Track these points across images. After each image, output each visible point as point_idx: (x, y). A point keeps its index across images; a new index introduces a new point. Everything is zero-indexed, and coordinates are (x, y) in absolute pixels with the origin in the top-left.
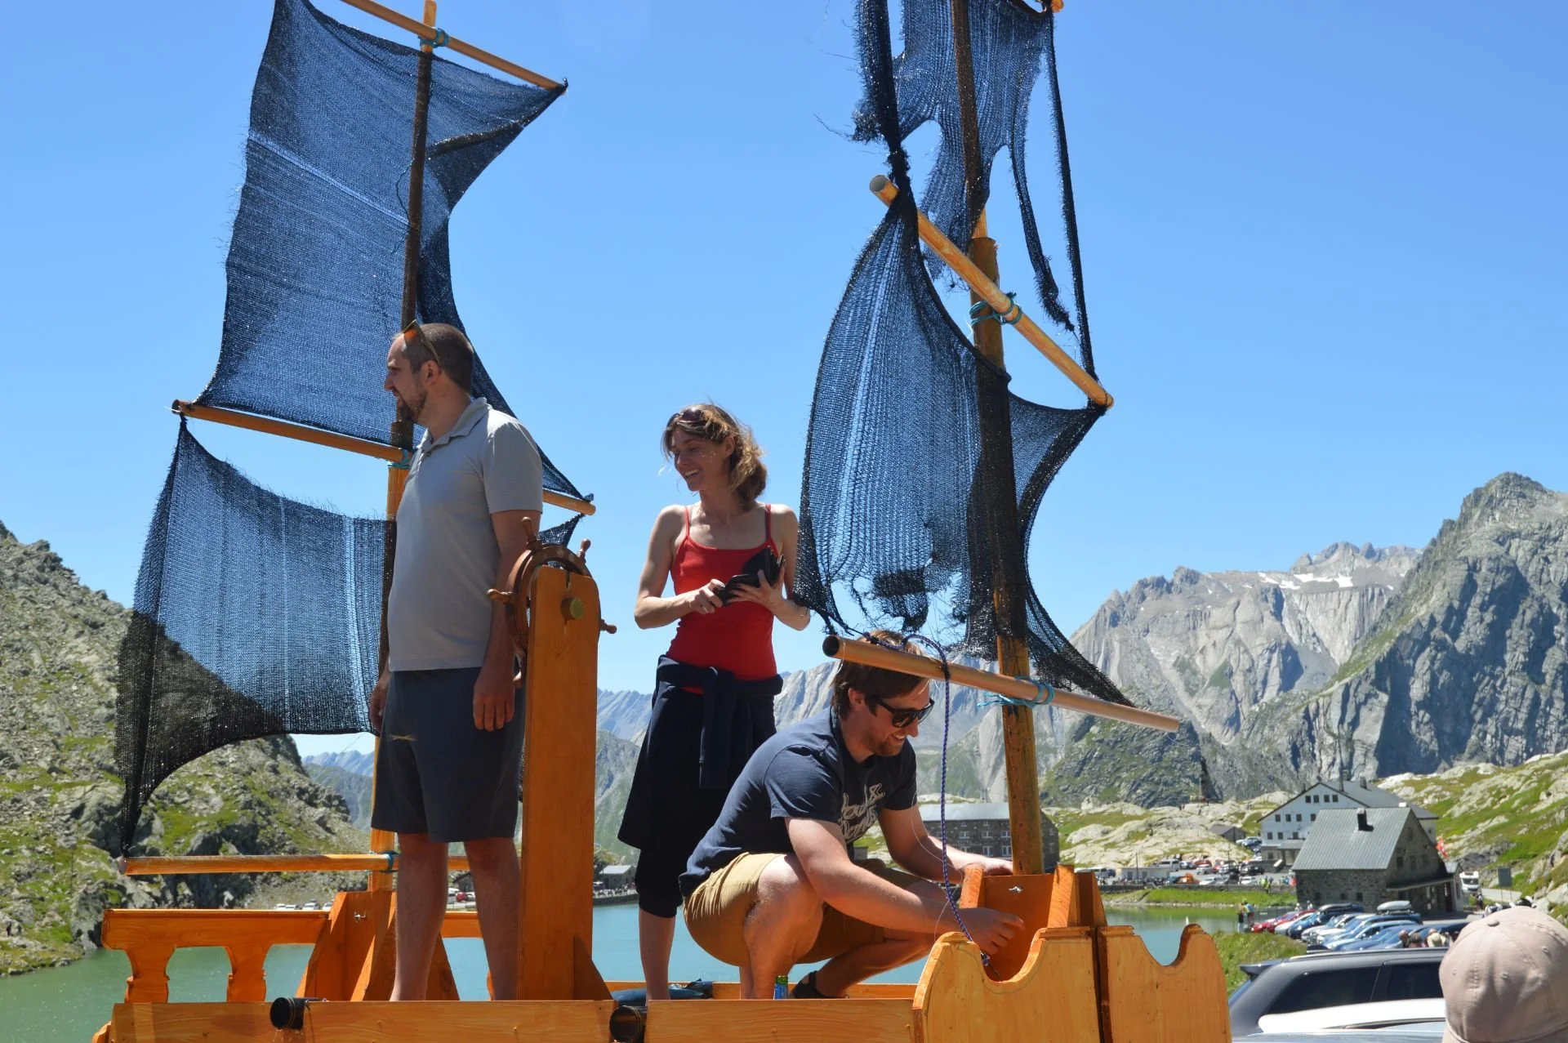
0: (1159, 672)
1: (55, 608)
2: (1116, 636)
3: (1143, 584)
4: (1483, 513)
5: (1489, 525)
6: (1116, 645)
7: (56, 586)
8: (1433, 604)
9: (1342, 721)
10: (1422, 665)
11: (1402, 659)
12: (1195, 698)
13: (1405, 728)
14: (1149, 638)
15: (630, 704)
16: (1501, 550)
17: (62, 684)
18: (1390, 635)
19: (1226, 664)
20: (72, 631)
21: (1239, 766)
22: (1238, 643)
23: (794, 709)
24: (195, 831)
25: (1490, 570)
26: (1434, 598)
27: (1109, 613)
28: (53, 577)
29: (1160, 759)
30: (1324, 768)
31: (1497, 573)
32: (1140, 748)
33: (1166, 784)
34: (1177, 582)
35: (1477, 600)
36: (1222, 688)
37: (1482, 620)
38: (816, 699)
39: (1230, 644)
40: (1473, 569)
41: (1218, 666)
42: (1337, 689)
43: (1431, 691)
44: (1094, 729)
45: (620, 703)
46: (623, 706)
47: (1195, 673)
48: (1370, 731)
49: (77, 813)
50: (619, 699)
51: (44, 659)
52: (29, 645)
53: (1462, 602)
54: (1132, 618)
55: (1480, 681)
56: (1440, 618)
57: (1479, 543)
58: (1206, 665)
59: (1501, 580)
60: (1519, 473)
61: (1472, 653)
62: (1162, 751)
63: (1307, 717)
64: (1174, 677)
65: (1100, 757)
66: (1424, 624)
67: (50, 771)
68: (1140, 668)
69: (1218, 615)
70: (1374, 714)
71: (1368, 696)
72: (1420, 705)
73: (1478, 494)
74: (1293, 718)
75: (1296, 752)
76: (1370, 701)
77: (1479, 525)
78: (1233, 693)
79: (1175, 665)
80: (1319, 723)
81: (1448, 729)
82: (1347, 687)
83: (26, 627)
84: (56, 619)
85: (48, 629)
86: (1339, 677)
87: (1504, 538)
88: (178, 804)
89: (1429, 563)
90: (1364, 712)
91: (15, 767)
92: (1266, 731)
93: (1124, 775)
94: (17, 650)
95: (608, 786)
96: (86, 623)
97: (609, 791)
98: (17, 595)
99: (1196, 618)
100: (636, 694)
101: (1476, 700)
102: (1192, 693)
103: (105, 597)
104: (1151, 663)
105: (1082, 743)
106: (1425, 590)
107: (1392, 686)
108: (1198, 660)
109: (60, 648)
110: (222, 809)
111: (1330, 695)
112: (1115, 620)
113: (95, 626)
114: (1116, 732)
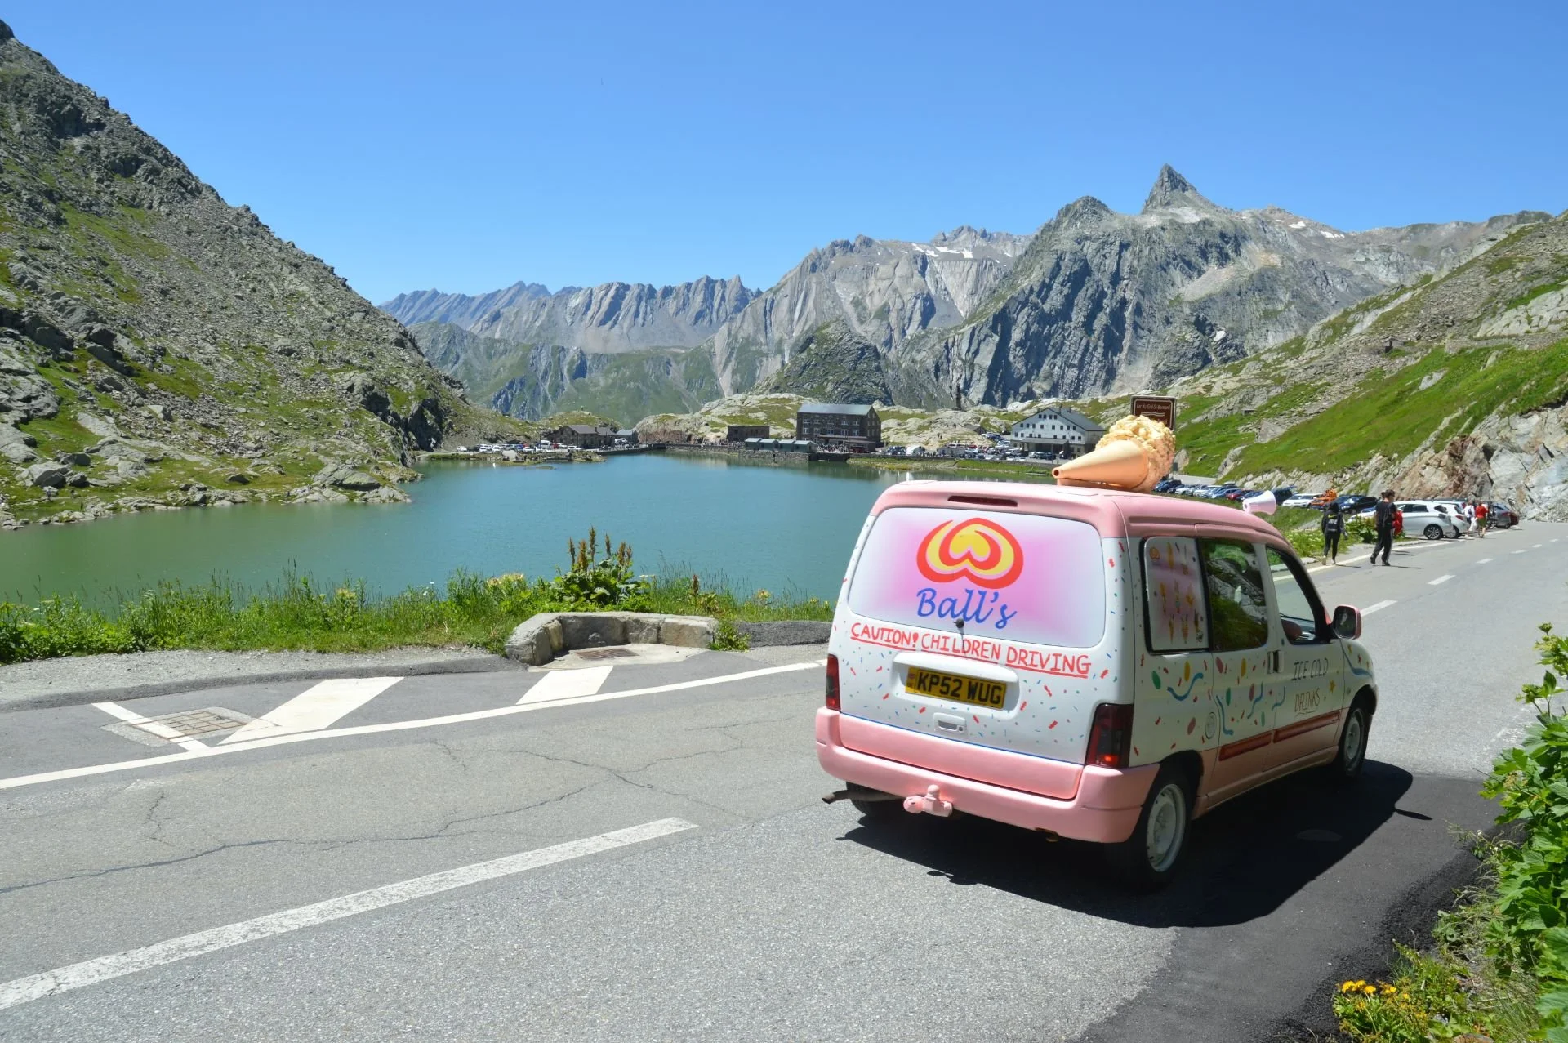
0: (841, 307)
1: (269, 253)
2: (814, 279)
3: (835, 244)
4: (1070, 221)
5: (1072, 230)
6: (814, 286)
7: (263, 238)
8: (1032, 279)
9: (968, 351)
10: (1022, 318)
11: (1009, 313)
12: (864, 326)
13: (1006, 358)
14: (836, 283)
15: (459, 303)
16: (1078, 247)
17: (295, 306)
18: (1004, 297)
19: (886, 305)
20: (286, 270)
21: (902, 376)
22: (895, 290)
23: (584, 314)
24: (410, 402)
25: (1070, 260)
26: (1034, 275)
27: (810, 263)
28: (260, 231)
29: (855, 369)
30: (955, 381)
31: (1074, 262)
32: (841, 361)
33: (857, 385)
34: (858, 245)
35: (1060, 279)
36: (882, 320)
37: (1061, 292)
38: (599, 308)
39: (890, 291)
40: (1060, 258)
41: (881, 305)
42: (967, 329)
43: (1026, 336)
44: (812, 346)
45: (453, 302)
46: (455, 304)
47: (865, 309)
48: (985, 359)
49: (351, 389)
50: (452, 299)
51: (277, 287)
52: (266, 279)
53: (1051, 279)
54: (825, 268)
55: (1055, 332)
56: (1036, 289)
57: (1065, 242)
58: (874, 303)
59: (1076, 268)
60: (1095, 197)
61: (1053, 313)
62: (856, 364)
63: (946, 347)
64: (850, 310)
65: (816, 365)
66: (1027, 291)
67: (321, 361)
68: (829, 302)
69: (883, 270)
70: (989, 348)
71: (986, 336)
72: (1017, 344)
73: (1068, 209)
74: (937, 347)
75: (937, 368)
76: (987, 339)
77: (1066, 229)
78: (889, 324)
79: (852, 302)
80: (954, 351)
81: (1033, 361)
82: (974, 329)
83: (259, 266)
84: (274, 262)
85: (272, 267)
86: (969, 322)
87: (1081, 240)
88: (392, 385)
89: (1033, 251)
90: (983, 346)
91: (300, 359)
92: (914, 353)
93: (831, 378)
94: (260, 281)
95: (456, 363)
96: (291, 264)
97: (457, 366)
98: (244, 243)
99: (869, 270)
100: (464, 296)
101: (1052, 343)
102: (862, 323)
103: (294, 246)
104: (836, 300)
105: (804, 355)
106: (1029, 268)
107: (1002, 331)
108: (868, 300)
109: (283, 281)
110: (416, 388)
111: (963, 333)
112: (814, 268)
113: (296, 266)
114: (827, 349)
